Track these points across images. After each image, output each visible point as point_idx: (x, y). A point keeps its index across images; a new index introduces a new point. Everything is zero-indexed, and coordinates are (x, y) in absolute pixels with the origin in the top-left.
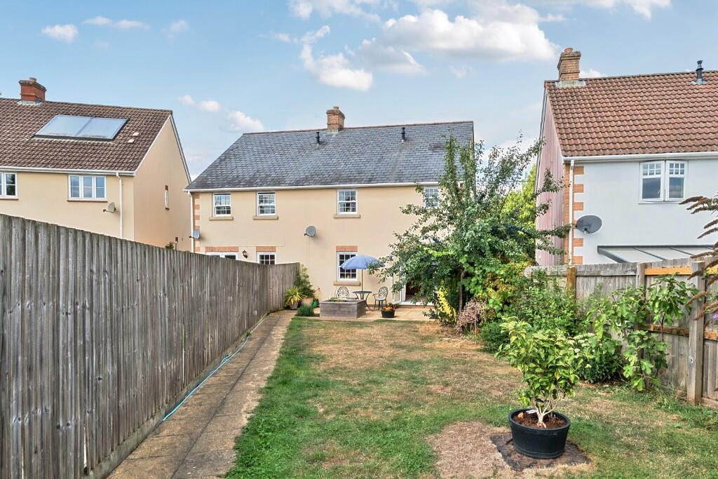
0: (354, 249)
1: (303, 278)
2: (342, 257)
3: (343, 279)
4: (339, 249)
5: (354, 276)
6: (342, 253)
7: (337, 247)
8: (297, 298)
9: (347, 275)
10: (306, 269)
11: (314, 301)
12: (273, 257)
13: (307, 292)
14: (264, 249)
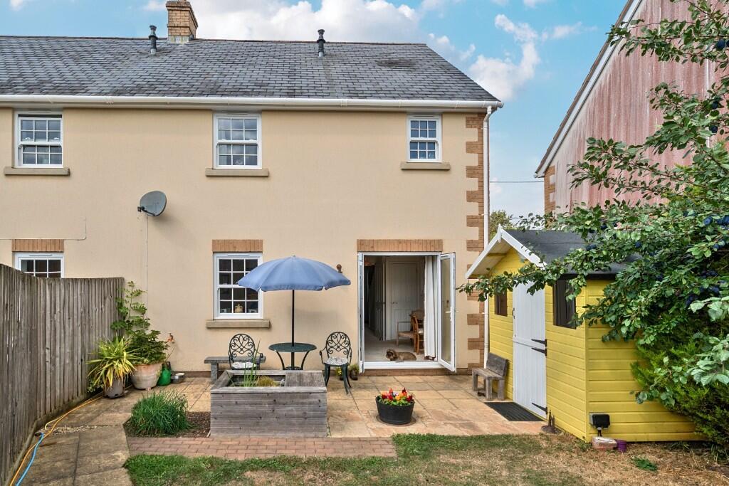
0: (256, 246)
1: (133, 315)
2: (224, 264)
3: (226, 316)
4: (218, 247)
5: (253, 307)
6: (225, 257)
7: (215, 242)
8: (122, 368)
9: (236, 304)
10: (139, 293)
11: (163, 369)
12: (55, 265)
13: (148, 349)
14: (32, 245)
